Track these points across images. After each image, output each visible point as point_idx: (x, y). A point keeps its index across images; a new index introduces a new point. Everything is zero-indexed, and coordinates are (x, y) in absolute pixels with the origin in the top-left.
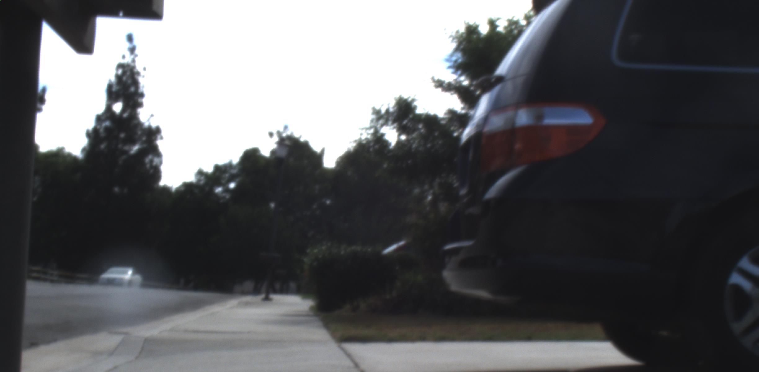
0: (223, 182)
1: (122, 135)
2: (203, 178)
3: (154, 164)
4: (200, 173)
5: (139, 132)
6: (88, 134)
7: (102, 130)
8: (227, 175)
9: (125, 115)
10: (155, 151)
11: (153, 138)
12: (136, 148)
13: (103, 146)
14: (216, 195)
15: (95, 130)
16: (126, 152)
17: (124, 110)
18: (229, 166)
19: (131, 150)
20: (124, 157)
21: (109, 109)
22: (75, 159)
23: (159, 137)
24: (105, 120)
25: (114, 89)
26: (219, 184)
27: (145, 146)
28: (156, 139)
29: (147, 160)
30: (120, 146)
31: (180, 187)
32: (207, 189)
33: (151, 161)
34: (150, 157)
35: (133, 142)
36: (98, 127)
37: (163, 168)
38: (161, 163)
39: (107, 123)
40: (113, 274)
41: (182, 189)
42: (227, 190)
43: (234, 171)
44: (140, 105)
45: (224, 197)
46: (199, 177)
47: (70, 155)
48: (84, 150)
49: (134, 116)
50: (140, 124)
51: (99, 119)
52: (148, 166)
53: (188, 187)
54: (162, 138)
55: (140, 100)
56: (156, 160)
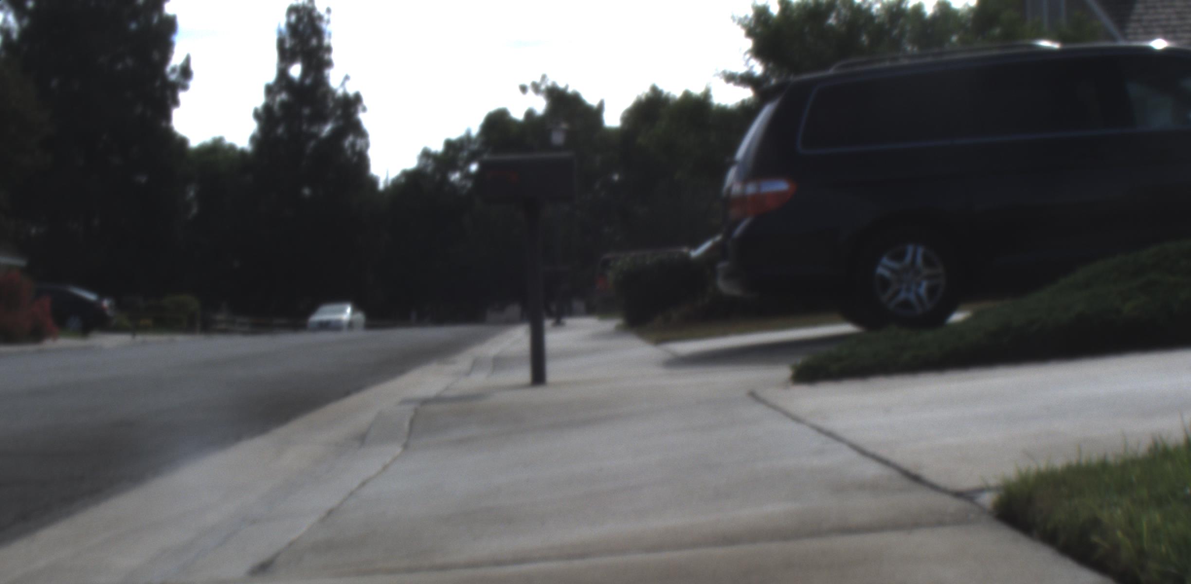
0: (460, 163)
1: (306, 111)
2: (430, 161)
3: (358, 148)
4: (426, 154)
5: (331, 104)
6: (257, 115)
7: (276, 107)
8: (465, 154)
9: (308, 81)
10: (356, 129)
11: (352, 110)
12: (327, 129)
13: (280, 130)
14: (452, 185)
15: (267, 108)
16: (315, 136)
17: (305, 73)
18: (466, 140)
19: (322, 131)
20: (312, 144)
21: (283, 74)
22: (243, 153)
23: (360, 108)
24: (279, 92)
25: (288, 44)
26: (454, 167)
27: (341, 123)
28: (356, 112)
29: (347, 144)
30: (304, 127)
31: (398, 178)
32: (438, 177)
33: (353, 145)
34: (350, 138)
35: (324, 120)
36: (271, 103)
38: (367, 145)
39: (283, 96)
40: (326, 314)
41: (403, 180)
42: (467, 176)
43: (475, 147)
44: (329, 64)
45: (464, 187)
46: (424, 161)
47: (232, 148)
48: (254, 139)
49: (321, 82)
50: (330, 92)
51: (270, 91)
52: (349, 152)
53: (409, 176)
54: (364, 110)
55: (326, 57)
56: (360, 143)
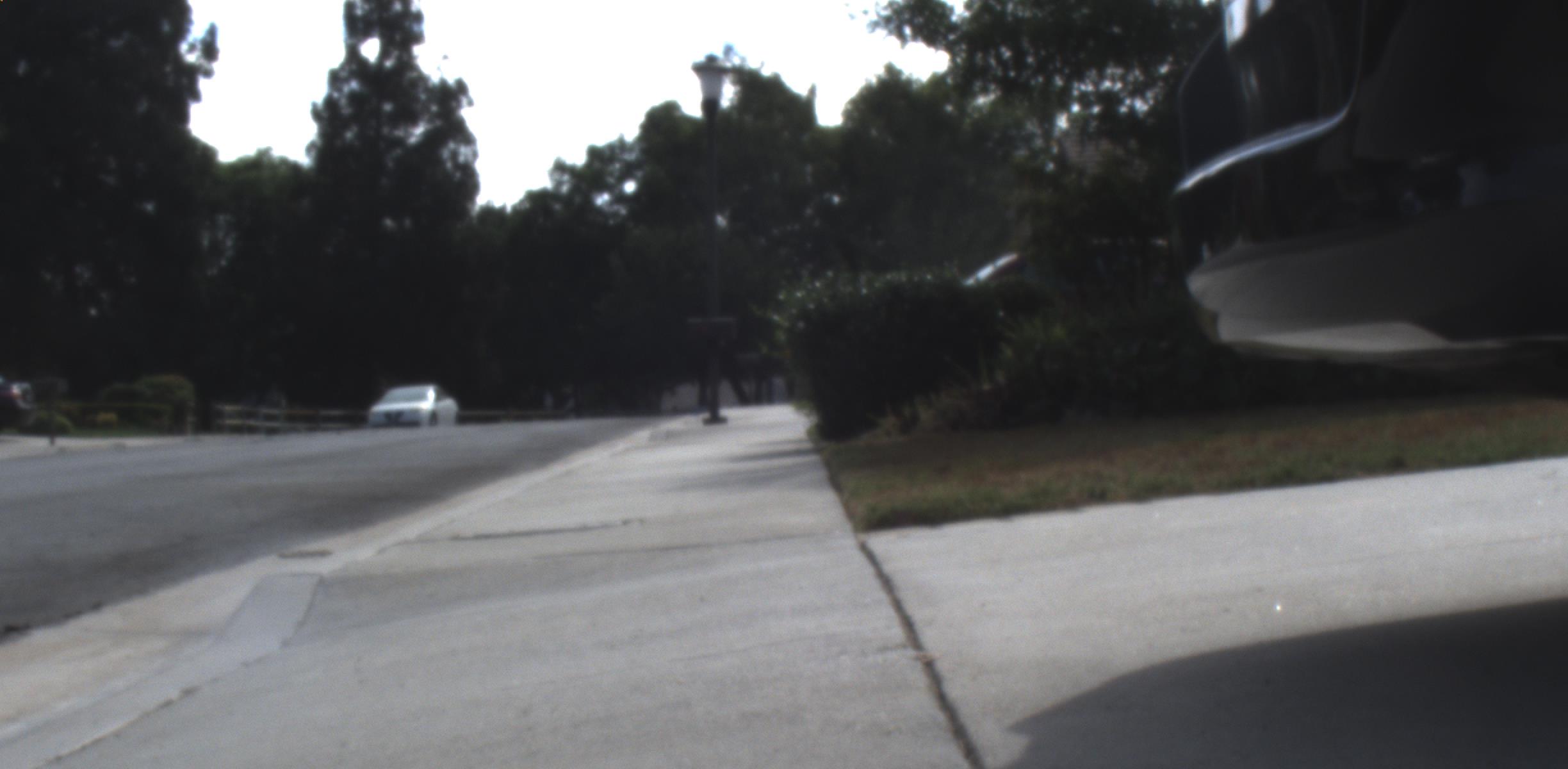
0: (611, 180)
1: (388, 107)
2: (566, 177)
3: (461, 159)
4: (560, 168)
5: (423, 97)
6: (317, 114)
7: (343, 102)
8: (617, 166)
9: (389, 64)
10: (457, 131)
11: (454, 104)
12: (419, 130)
13: (349, 135)
14: (599, 211)
15: (330, 103)
16: (400, 142)
17: (384, 54)
18: (620, 146)
19: (410, 135)
20: (398, 152)
21: (353, 53)
22: (295, 168)
23: (464, 101)
24: (347, 80)
25: (359, 12)
26: (602, 187)
27: (438, 123)
28: (459, 106)
29: (446, 154)
30: (386, 130)
31: (522, 202)
32: (578, 199)
33: (455, 155)
34: (452, 145)
35: (413, 120)
36: (336, 95)
37: (480, 166)
38: (475, 155)
39: (354, 85)
40: (396, 401)
41: (527, 205)
42: (620, 198)
43: (631, 157)
44: (418, 38)
45: (615, 215)
46: (557, 176)
47: (284, 162)
48: (311, 148)
49: (407, 64)
50: (422, 79)
51: (335, 78)
52: (449, 165)
53: (538, 201)
54: (471, 103)
55: (416, 28)
56: (464, 151)
